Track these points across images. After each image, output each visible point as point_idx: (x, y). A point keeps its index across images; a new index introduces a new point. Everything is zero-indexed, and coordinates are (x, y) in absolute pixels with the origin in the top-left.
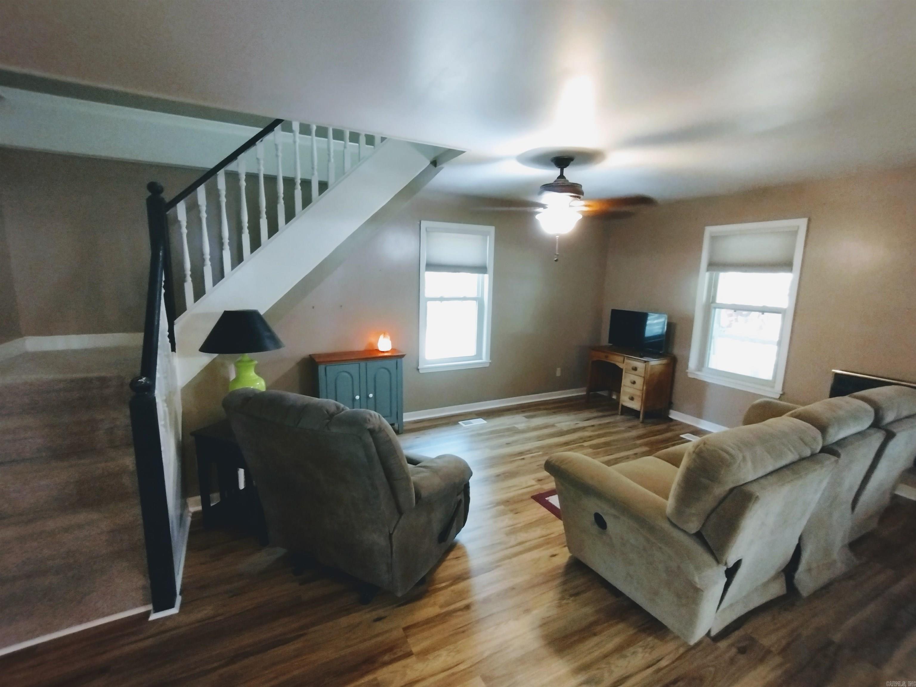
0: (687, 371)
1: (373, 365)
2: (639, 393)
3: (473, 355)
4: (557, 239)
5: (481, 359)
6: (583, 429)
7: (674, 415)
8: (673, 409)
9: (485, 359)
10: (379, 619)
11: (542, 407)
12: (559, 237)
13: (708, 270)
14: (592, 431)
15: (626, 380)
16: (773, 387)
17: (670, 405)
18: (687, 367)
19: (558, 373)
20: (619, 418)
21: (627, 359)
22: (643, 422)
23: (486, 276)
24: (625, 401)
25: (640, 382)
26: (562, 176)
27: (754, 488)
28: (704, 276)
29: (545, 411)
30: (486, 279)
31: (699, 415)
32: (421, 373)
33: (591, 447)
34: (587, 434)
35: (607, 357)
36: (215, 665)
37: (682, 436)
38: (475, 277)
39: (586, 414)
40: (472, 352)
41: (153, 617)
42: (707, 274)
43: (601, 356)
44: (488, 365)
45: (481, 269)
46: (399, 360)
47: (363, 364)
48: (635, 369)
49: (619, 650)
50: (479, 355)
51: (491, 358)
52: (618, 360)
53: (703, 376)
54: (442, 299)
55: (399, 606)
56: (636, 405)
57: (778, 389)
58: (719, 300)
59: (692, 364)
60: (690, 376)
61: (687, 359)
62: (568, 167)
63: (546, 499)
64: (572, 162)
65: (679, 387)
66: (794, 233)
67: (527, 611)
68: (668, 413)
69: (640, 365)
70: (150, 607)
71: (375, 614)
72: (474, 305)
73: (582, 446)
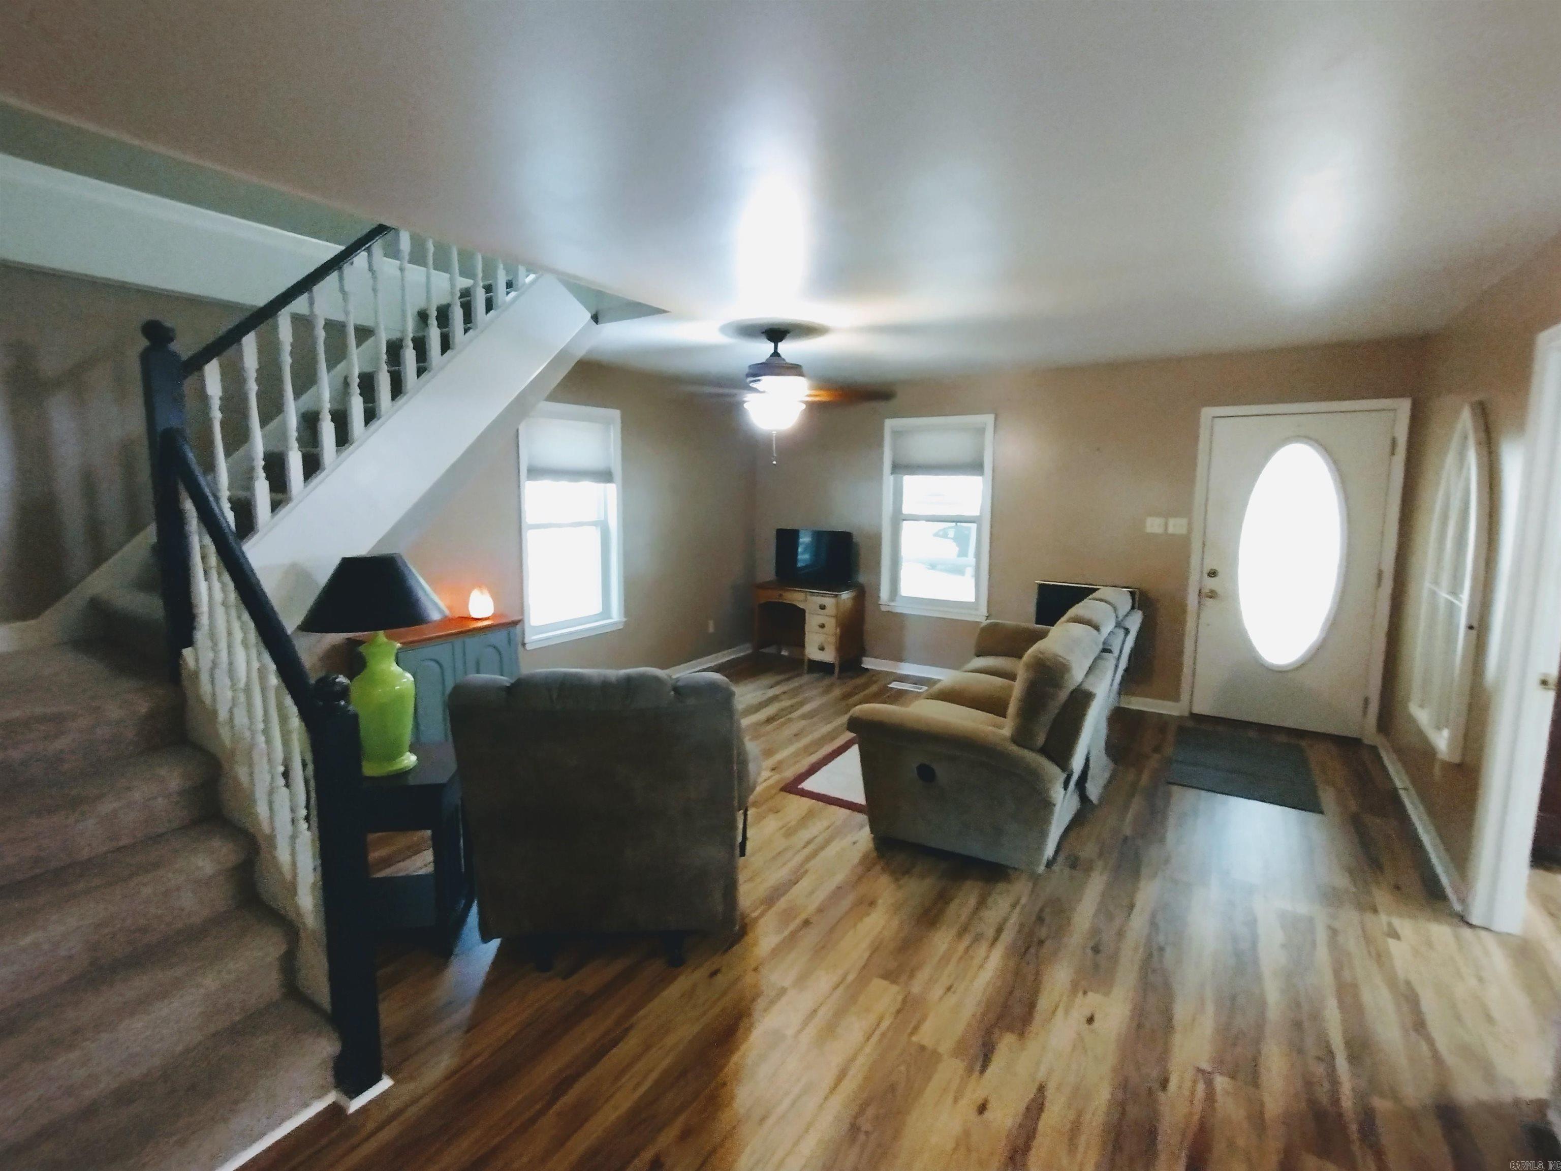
0: (879, 603)
1: (472, 643)
2: (832, 640)
3: (598, 612)
4: (774, 435)
5: (609, 617)
6: (774, 699)
7: (869, 663)
8: (865, 656)
9: (616, 616)
10: (714, 973)
12: (777, 433)
13: (892, 473)
14: (790, 698)
15: (812, 622)
16: (976, 610)
17: (863, 652)
18: (878, 597)
19: (711, 629)
20: (806, 678)
21: (811, 595)
22: (839, 678)
23: (613, 487)
24: (813, 652)
25: (831, 623)
26: (776, 354)
27: (1087, 686)
28: (888, 480)
30: (611, 491)
31: (900, 659)
32: (530, 650)
33: (804, 717)
34: (786, 703)
35: (780, 596)
36: (538, 1107)
37: (890, 686)
39: (766, 680)
40: (597, 608)
41: (355, 1105)
42: (892, 478)
43: (772, 596)
44: (621, 626)
45: (605, 476)
46: (511, 629)
47: (458, 643)
48: (823, 607)
49: (982, 903)
50: (606, 611)
51: (623, 615)
52: (798, 597)
53: (899, 608)
55: (727, 950)
56: (829, 656)
57: (984, 610)
58: (906, 510)
59: (884, 593)
60: (883, 609)
62: (783, 341)
63: (800, 787)
64: (788, 335)
65: (870, 624)
66: (981, 431)
67: (872, 903)
68: (861, 663)
69: (829, 601)
72: (595, 535)
73: (790, 720)
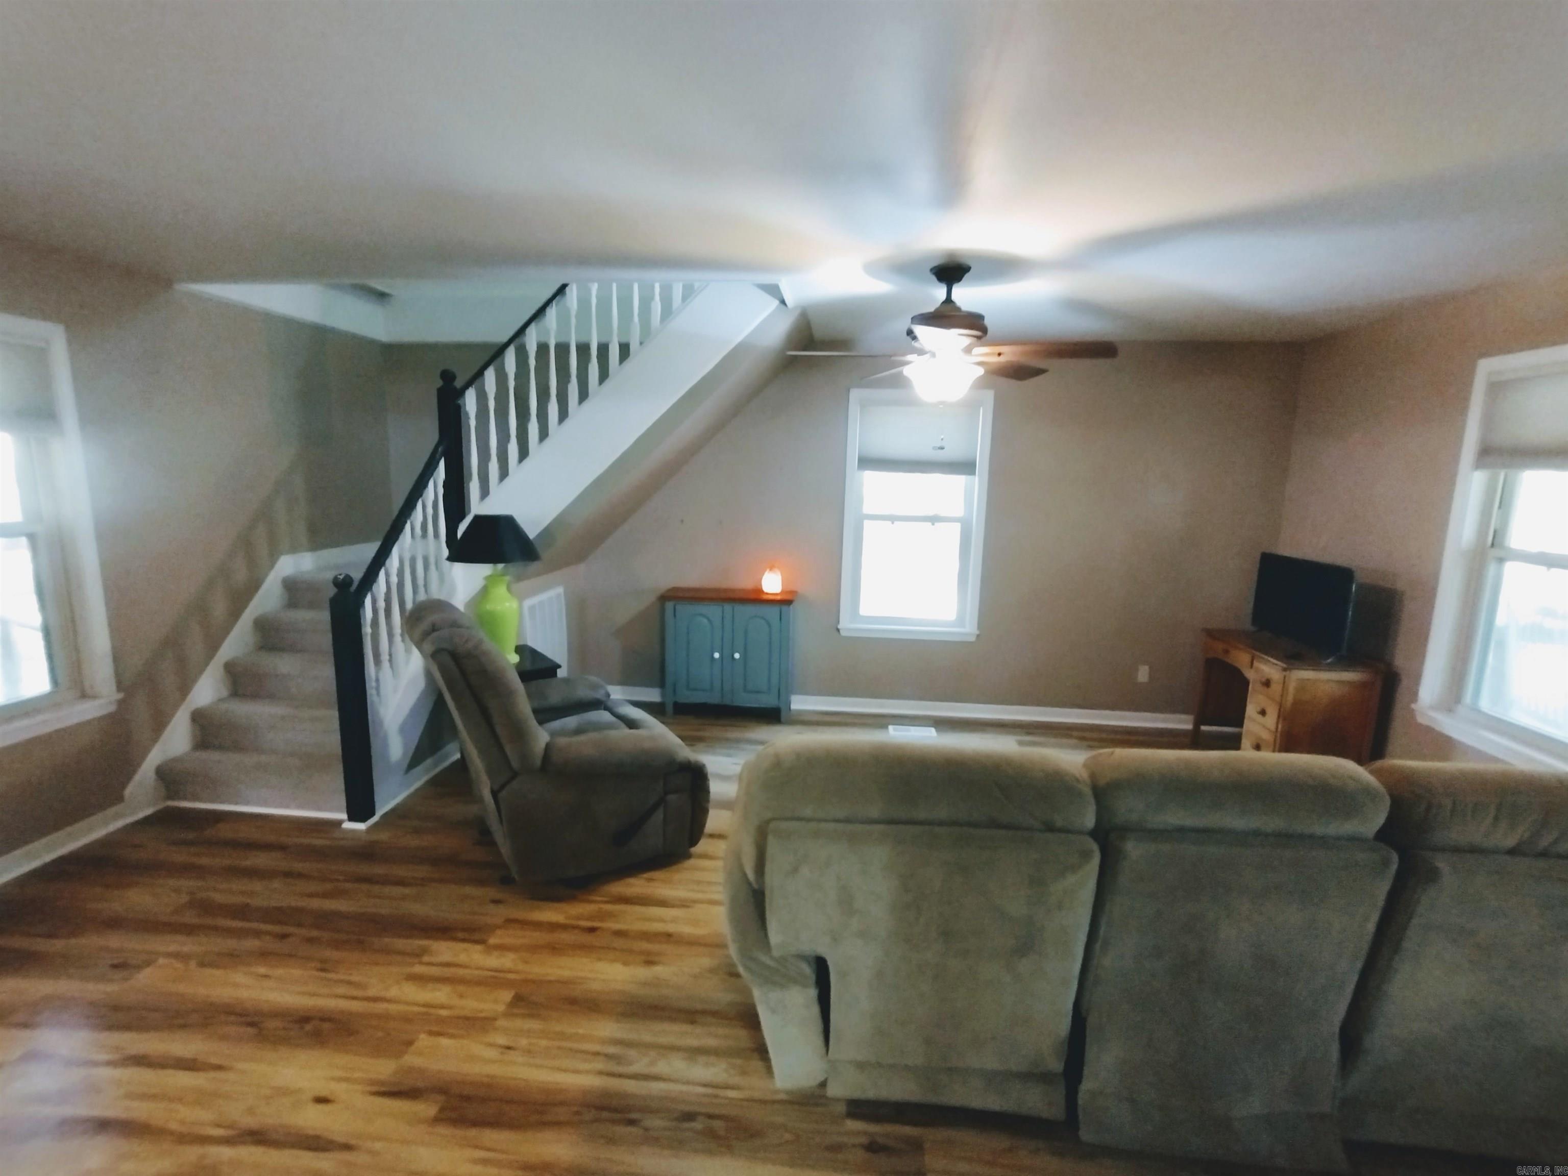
0: (1413, 706)
1: (743, 611)
2: (1269, 737)
3: (953, 618)
5: (960, 627)
9: (969, 629)
10: (497, 901)
11: (1075, 733)
13: (1481, 465)
18: (1414, 696)
23: (976, 478)
26: (949, 300)
28: (1472, 478)
29: (1074, 741)
30: (977, 483)
32: (842, 636)
35: (1227, 652)
38: (958, 482)
42: (1481, 474)
43: (1219, 650)
44: (973, 639)
45: (966, 467)
46: (784, 608)
47: (732, 607)
48: (1267, 683)
50: (960, 620)
51: (979, 628)
52: (1244, 661)
53: (1447, 725)
54: (892, 519)
55: (532, 899)
58: (1515, 543)
59: (1428, 690)
60: (1422, 721)
61: (1417, 678)
69: (1275, 676)
70: (344, 816)
71: (499, 896)
